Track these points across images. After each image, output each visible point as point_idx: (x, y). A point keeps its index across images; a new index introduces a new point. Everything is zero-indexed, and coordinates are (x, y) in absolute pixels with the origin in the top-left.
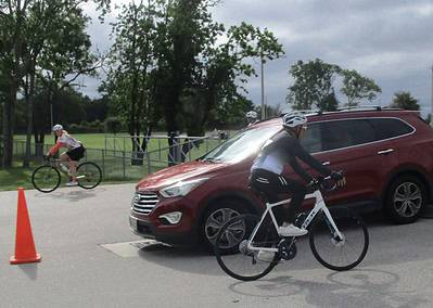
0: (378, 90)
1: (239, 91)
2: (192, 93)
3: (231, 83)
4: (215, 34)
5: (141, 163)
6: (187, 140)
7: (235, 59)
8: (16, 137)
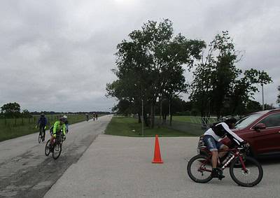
1: (250, 98)
2: (228, 100)
3: (246, 96)
4: (237, 74)
7: (248, 84)
8: (155, 117)
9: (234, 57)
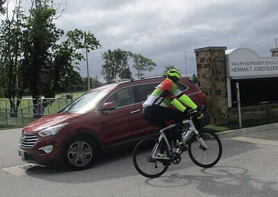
0: (154, 65)
1: (75, 69)
2: (46, 72)
3: (70, 66)
4: (58, 36)
5: (16, 116)
6: (44, 100)
7: (71, 50)
9: (53, 12)
